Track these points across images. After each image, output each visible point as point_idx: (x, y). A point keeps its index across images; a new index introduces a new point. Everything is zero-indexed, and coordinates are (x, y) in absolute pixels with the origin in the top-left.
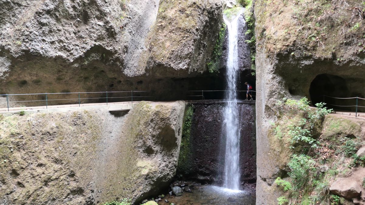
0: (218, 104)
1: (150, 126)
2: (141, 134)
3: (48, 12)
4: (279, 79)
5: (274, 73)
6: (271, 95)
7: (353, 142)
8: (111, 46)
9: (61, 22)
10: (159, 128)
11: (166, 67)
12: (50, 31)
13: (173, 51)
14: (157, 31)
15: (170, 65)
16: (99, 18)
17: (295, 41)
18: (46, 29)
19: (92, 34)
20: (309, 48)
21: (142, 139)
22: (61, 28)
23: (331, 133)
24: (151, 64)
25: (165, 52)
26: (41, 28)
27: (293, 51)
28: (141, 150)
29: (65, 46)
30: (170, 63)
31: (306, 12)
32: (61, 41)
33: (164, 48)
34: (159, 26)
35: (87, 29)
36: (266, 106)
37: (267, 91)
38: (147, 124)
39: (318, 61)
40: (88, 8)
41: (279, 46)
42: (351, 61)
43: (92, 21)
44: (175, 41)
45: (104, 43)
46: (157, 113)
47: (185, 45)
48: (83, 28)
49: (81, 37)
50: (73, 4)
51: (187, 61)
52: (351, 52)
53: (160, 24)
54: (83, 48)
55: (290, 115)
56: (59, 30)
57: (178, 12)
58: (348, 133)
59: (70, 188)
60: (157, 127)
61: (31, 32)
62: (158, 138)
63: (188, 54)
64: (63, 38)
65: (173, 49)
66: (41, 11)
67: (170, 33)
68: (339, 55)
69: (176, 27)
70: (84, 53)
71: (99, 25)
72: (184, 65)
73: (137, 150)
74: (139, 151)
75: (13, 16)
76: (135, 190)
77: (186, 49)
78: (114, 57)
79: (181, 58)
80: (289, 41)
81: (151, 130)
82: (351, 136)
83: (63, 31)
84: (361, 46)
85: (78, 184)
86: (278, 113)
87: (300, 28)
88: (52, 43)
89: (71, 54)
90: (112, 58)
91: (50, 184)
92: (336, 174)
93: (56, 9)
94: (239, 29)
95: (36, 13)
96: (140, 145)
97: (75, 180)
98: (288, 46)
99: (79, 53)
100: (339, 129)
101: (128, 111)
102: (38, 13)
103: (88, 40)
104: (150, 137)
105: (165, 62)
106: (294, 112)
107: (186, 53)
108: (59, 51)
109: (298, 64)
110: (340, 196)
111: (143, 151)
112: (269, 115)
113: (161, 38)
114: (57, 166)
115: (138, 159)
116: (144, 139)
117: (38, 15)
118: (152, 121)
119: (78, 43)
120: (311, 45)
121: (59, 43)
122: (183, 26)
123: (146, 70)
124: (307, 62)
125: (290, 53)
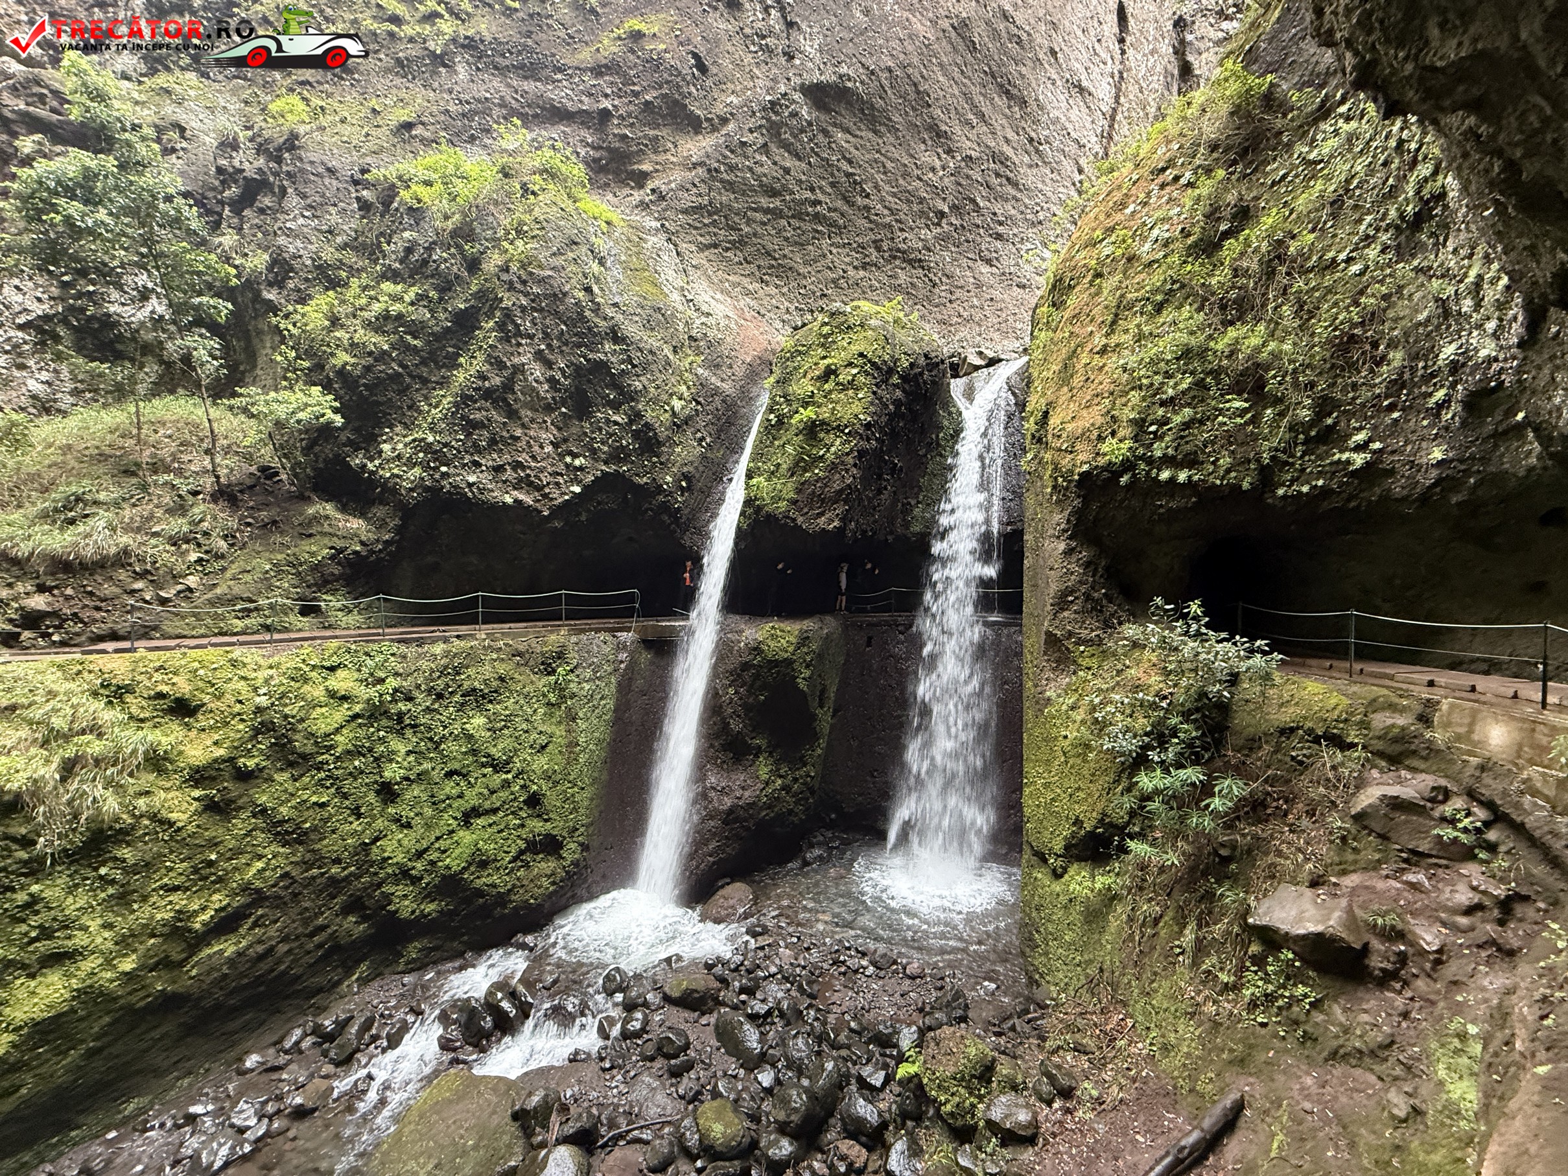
1: (740, 681)
4: (1085, 553)
8: (647, 473)
10: (764, 687)
11: (785, 525)
13: (803, 483)
16: (616, 406)
19: (596, 446)
21: (719, 714)
22: (518, 432)
26: (470, 434)
28: (717, 743)
29: (528, 476)
30: (795, 515)
32: (517, 466)
36: (1049, 634)
37: (1052, 590)
38: (731, 676)
40: (589, 381)
41: (1087, 456)
42: (1327, 495)
43: (598, 414)
45: (630, 467)
46: (759, 648)
48: (575, 430)
50: (549, 373)
51: (840, 509)
56: (516, 439)
58: (1320, 729)
59: (526, 835)
60: (758, 683)
62: (760, 711)
64: (523, 458)
66: (472, 393)
68: (1282, 479)
70: (573, 492)
71: (616, 423)
72: (831, 520)
74: (712, 746)
77: (837, 476)
78: (654, 502)
81: (742, 690)
83: (524, 440)
88: (499, 469)
89: (545, 496)
90: (647, 505)
93: (508, 386)
96: (713, 730)
99: (565, 494)
102: (465, 399)
104: (740, 711)
105: (781, 511)
107: (836, 486)
108: (515, 489)
109: (1146, 507)
111: (722, 745)
112: (1058, 661)
114: (496, 778)
115: (708, 767)
116: (724, 714)
117: (465, 403)
118: (746, 667)
121: (514, 469)
125: (1118, 475)
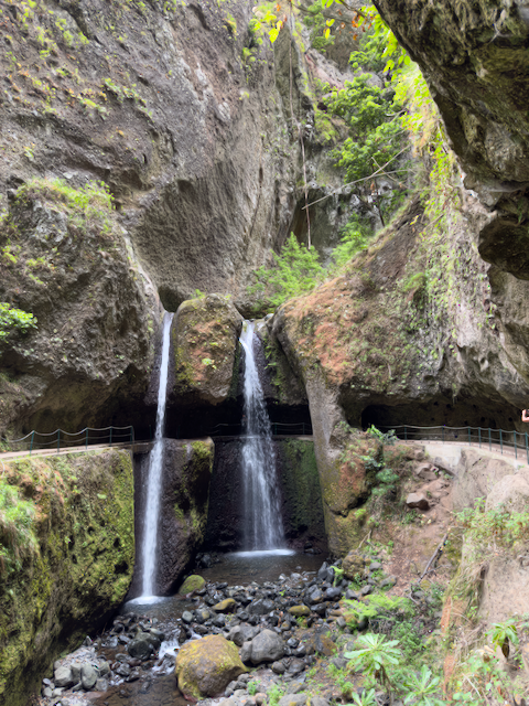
0: (238, 440)
2: (179, 483)
5: (337, 404)
6: (335, 425)
8: (141, 364)
9: (104, 333)
10: (197, 473)
11: (204, 394)
12: (96, 345)
13: (213, 375)
15: (209, 391)
17: (353, 375)
19: (128, 350)
20: (366, 382)
22: (104, 340)
23: (391, 458)
24: (183, 390)
25: (201, 376)
26: (89, 341)
27: (353, 384)
29: (105, 364)
31: (359, 350)
33: (199, 371)
35: (124, 343)
36: (332, 436)
37: (331, 422)
39: (374, 394)
40: (129, 317)
41: (341, 378)
43: (129, 333)
45: (137, 360)
46: (197, 453)
47: (225, 368)
48: (119, 340)
49: (117, 353)
50: (118, 312)
51: (227, 387)
52: (397, 388)
54: (119, 367)
56: (102, 344)
58: (406, 456)
59: (115, 562)
60: (195, 471)
61: (79, 345)
62: (194, 486)
63: (228, 380)
66: (93, 319)
67: (204, 353)
68: (388, 390)
70: (120, 373)
71: (135, 338)
72: (223, 392)
74: (174, 506)
76: (177, 561)
77: (226, 373)
78: (142, 380)
79: (221, 383)
80: (349, 374)
82: (408, 459)
83: (105, 344)
86: (344, 443)
87: (357, 364)
92: (406, 491)
93: (105, 318)
96: (174, 498)
98: (348, 379)
99: (115, 374)
104: (188, 486)
105: (202, 387)
107: (226, 377)
108: (100, 371)
109: (357, 396)
110: (416, 506)
111: (179, 506)
112: (335, 446)
113: (192, 357)
117: (88, 324)
118: (191, 463)
119: (114, 360)
120: (367, 379)
121: (100, 360)
124: (362, 395)
125: (350, 385)
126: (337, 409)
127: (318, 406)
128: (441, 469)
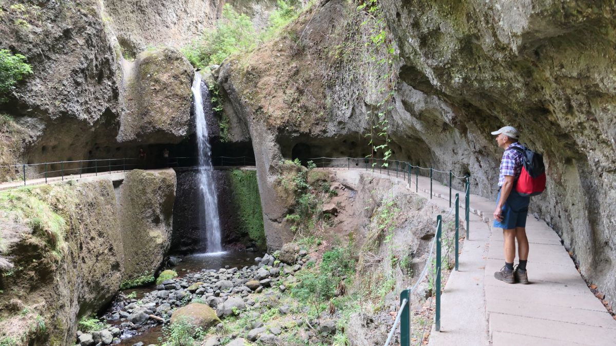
0: (192, 170)
1: (158, 194)
2: (151, 203)
3: (83, 71)
4: (278, 146)
5: (275, 142)
6: (274, 158)
7: (326, 184)
8: (115, 108)
9: (87, 82)
10: (164, 196)
11: (168, 133)
12: (82, 92)
13: (174, 117)
14: (152, 95)
15: (171, 131)
16: (109, 78)
17: (288, 120)
18: (79, 88)
19: (105, 95)
20: (297, 125)
21: (151, 208)
22: (87, 88)
23: (313, 181)
24: (149, 129)
25: (164, 118)
26: (76, 88)
27: (287, 126)
28: (150, 220)
29: (88, 107)
30: (172, 129)
31: (291, 100)
32: (86, 103)
33: (162, 114)
34: (152, 90)
35: (101, 89)
36: (271, 166)
37: (271, 155)
38: (154, 192)
39: (302, 134)
40: (104, 67)
41: (279, 122)
42: (319, 135)
43: (105, 81)
44: (174, 107)
45: (111, 104)
46: (164, 180)
47: (184, 112)
48: (98, 87)
49: (97, 98)
50: (96, 63)
51: (186, 128)
52: (319, 129)
53: (153, 88)
54: (99, 110)
55: (288, 171)
56: (86, 90)
57: (172, 78)
58: (323, 179)
59: (111, 262)
60: (163, 194)
61: (69, 92)
62: (163, 206)
63: (187, 121)
64: (87, 99)
65: (173, 116)
66: (78, 69)
67: (166, 99)
68: (312, 131)
69: (173, 93)
70: (100, 115)
71: (109, 86)
72: (183, 132)
73: (145, 221)
74: (148, 221)
75: (43, 70)
76: (154, 261)
77: (185, 116)
78: (116, 121)
79: (181, 124)
80: (285, 118)
81: (158, 198)
82: (325, 181)
83: (88, 91)
84: (324, 126)
85: (116, 257)
86: (280, 170)
87: (290, 111)
88: (82, 104)
89: (92, 116)
90: (114, 121)
91: (99, 258)
92: (323, 203)
93: (87, 68)
94: (203, 95)
95: (73, 71)
96: (148, 215)
97: (112, 255)
98: (284, 123)
99: (96, 116)
100: (318, 177)
101: (122, 181)
102: (75, 72)
103: (102, 102)
104: (158, 206)
105: (165, 127)
106: (290, 169)
107: (185, 119)
108: (85, 113)
109: (290, 136)
110: (329, 213)
111: (152, 221)
112: (273, 173)
113: (155, 102)
114: (101, 240)
115: (148, 230)
116: (154, 208)
117: (75, 74)
118: (160, 188)
119: (95, 104)
120: (298, 123)
122: (179, 93)
123: (138, 135)
124: (295, 135)
125: (285, 128)
126: (275, 145)
127: (261, 144)
128: (347, 187)
